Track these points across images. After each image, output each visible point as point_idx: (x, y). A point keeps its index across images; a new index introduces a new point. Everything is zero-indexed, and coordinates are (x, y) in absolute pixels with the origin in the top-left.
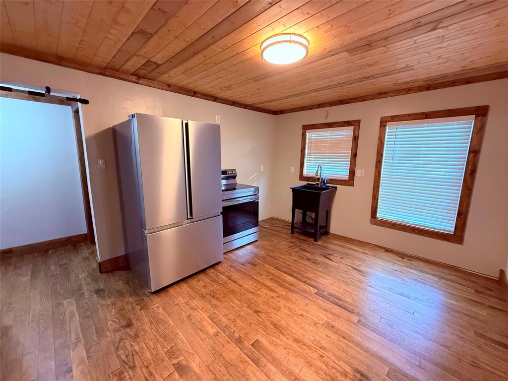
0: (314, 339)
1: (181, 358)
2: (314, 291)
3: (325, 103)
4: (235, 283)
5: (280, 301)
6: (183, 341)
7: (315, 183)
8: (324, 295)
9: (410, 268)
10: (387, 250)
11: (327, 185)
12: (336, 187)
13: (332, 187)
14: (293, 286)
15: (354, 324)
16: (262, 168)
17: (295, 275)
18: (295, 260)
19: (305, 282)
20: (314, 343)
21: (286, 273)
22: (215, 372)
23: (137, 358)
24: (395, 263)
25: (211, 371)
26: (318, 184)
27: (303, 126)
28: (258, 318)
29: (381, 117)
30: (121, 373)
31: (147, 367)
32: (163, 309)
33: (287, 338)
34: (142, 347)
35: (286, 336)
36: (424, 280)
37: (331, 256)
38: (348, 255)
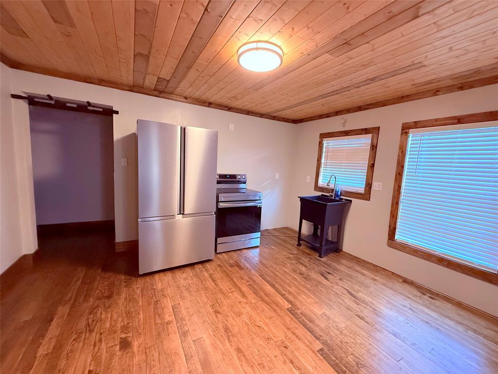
0: (258, 353)
1: (130, 335)
2: (287, 305)
3: (343, 111)
4: (213, 281)
5: (245, 308)
6: (140, 320)
7: (328, 195)
8: (296, 313)
9: (428, 308)
10: (406, 281)
11: (342, 197)
12: (351, 201)
13: (346, 200)
14: (268, 297)
15: (313, 352)
16: (277, 176)
17: (277, 286)
18: (286, 272)
19: (283, 295)
20: (256, 357)
21: (268, 282)
22: (148, 355)
23: (99, 324)
24: (408, 298)
25: (146, 353)
26: (332, 196)
27: (320, 134)
28: (215, 318)
29: (403, 124)
30: (81, 333)
31: (101, 334)
32: (141, 290)
33: (231, 345)
34: (107, 317)
35: (231, 342)
36: (440, 326)
37: (329, 275)
38: (351, 277)
